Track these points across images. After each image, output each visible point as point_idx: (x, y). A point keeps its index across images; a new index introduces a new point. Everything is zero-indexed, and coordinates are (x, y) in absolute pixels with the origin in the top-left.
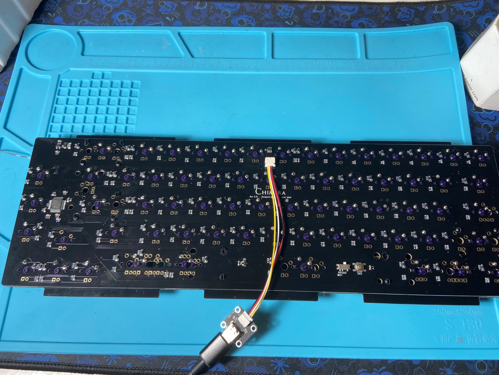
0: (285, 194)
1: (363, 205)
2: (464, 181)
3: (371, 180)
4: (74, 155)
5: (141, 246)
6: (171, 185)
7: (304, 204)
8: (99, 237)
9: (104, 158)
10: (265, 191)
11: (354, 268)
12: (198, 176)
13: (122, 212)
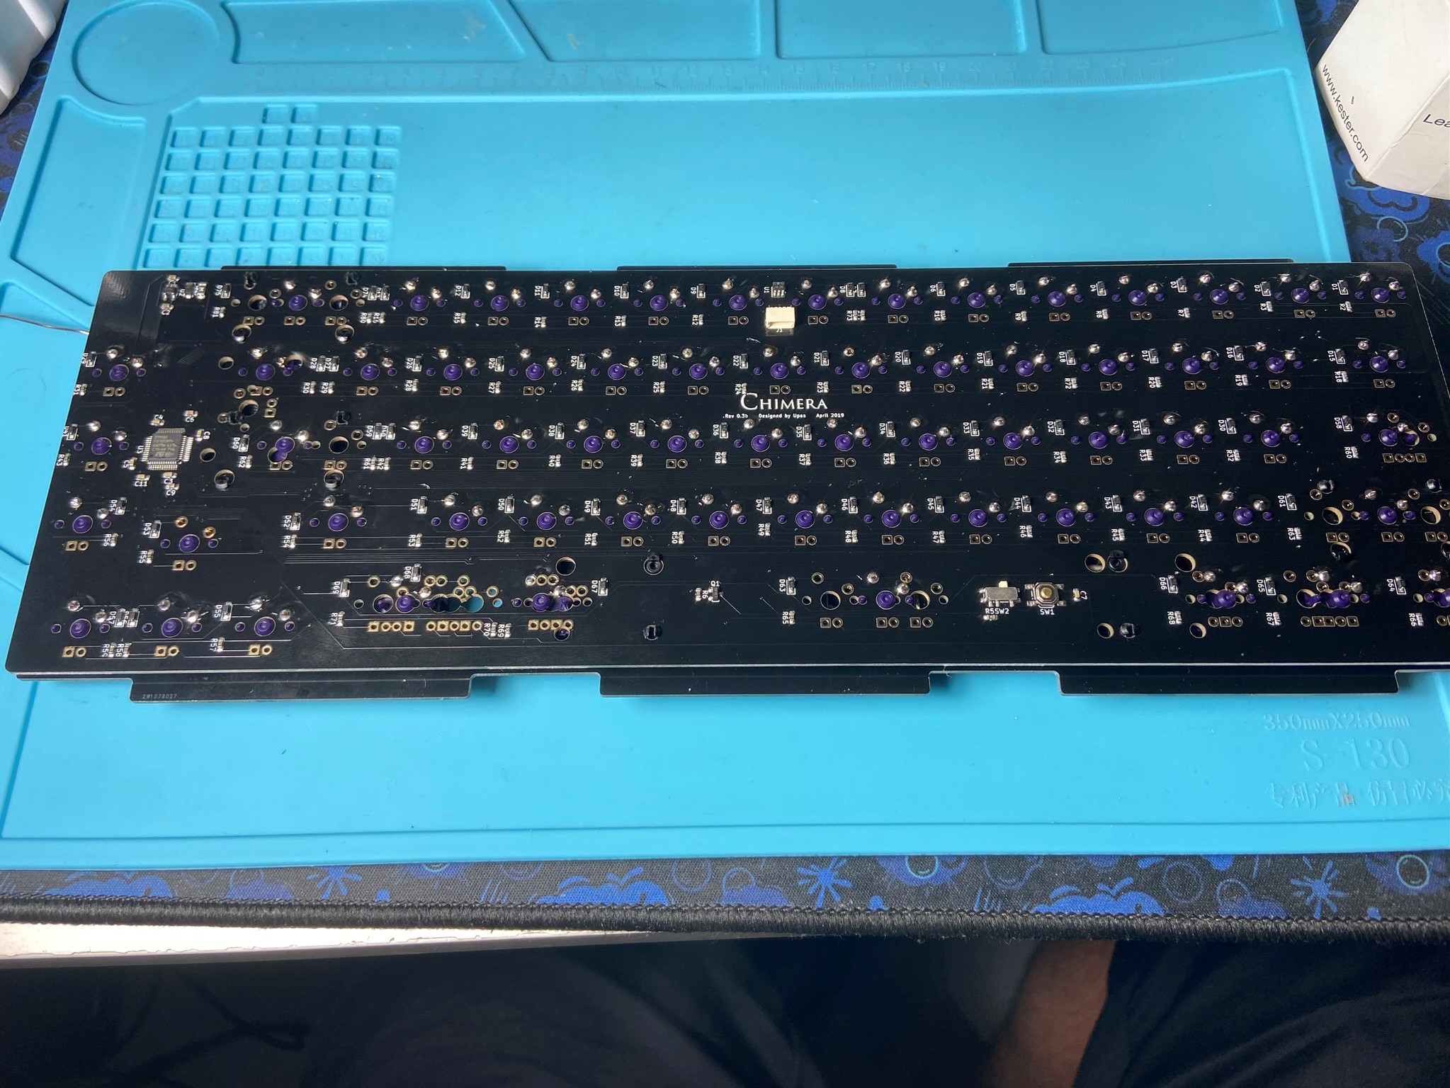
0: (826, 407)
1: (1052, 429)
2: (1336, 356)
3: (1071, 361)
4: (214, 316)
5: (413, 556)
6: (498, 391)
7: (882, 433)
8: (291, 533)
9: (300, 321)
10: (770, 400)
11: (1030, 599)
12: (573, 365)
13: (354, 466)
